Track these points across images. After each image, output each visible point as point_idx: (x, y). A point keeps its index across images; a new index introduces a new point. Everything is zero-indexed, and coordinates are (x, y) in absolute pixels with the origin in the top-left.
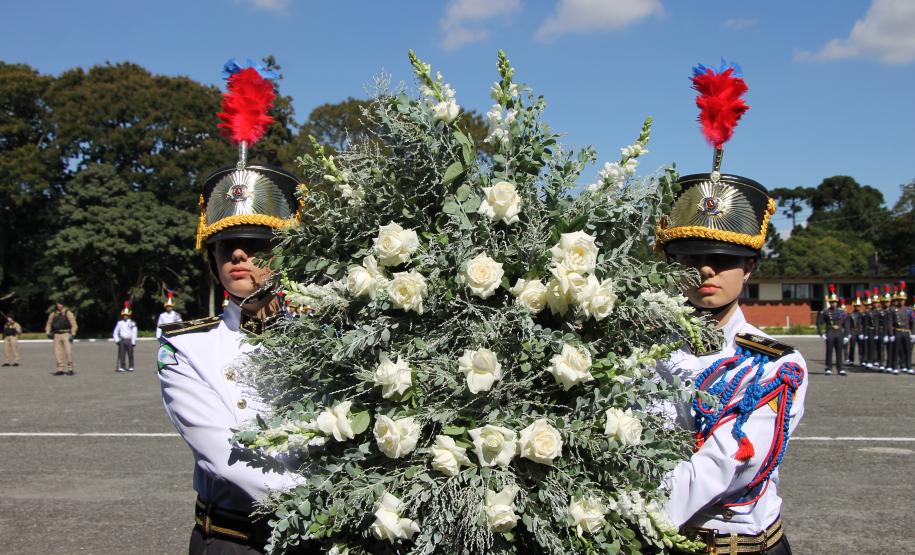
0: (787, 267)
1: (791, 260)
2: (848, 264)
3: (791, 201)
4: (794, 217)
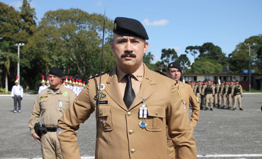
1: (196, 69)
2: (214, 70)
3: (193, 50)
4: (194, 55)
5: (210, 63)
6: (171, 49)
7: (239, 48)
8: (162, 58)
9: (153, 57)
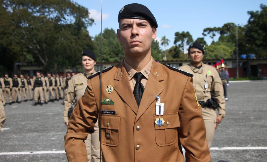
0: (207, 56)
1: (209, 54)
2: (229, 55)
3: (212, 33)
4: (213, 38)
5: (224, 47)
6: (186, 32)
8: (175, 42)
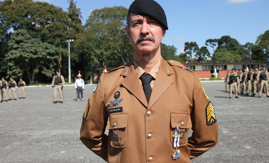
1: (218, 59)
2: (234, 60)
3: (212, 43)
4: (214, 47)
5: (229, 54)
6: (193, 42)
7: (260, 40)
8: (185, 50)
9: (176, 50)
